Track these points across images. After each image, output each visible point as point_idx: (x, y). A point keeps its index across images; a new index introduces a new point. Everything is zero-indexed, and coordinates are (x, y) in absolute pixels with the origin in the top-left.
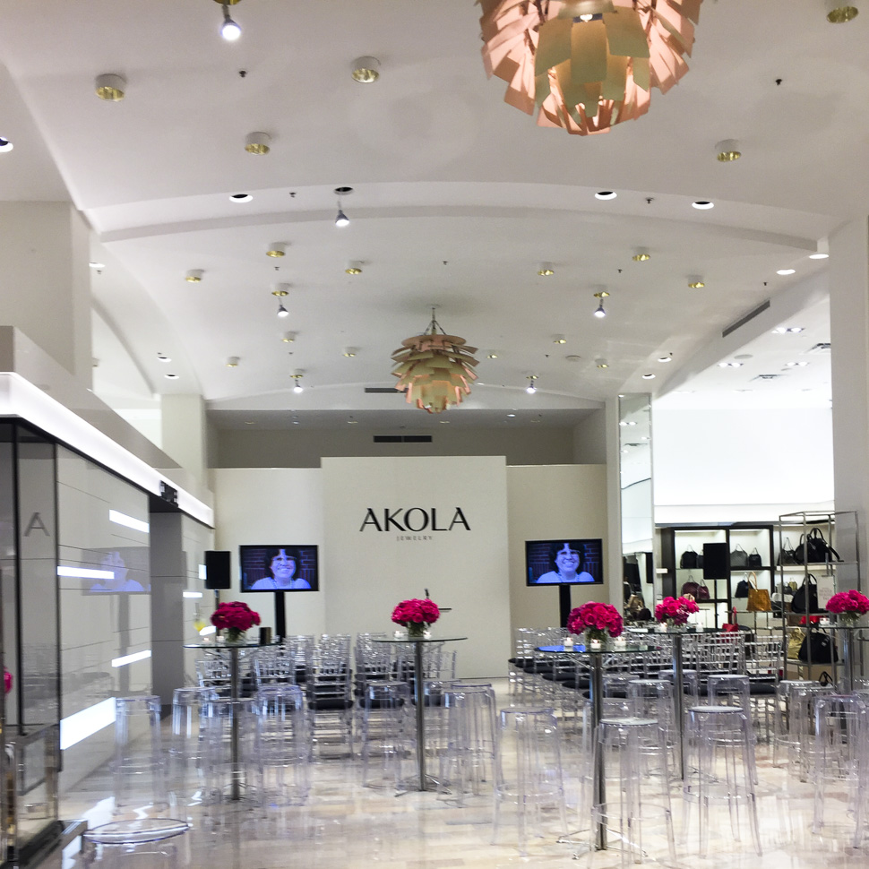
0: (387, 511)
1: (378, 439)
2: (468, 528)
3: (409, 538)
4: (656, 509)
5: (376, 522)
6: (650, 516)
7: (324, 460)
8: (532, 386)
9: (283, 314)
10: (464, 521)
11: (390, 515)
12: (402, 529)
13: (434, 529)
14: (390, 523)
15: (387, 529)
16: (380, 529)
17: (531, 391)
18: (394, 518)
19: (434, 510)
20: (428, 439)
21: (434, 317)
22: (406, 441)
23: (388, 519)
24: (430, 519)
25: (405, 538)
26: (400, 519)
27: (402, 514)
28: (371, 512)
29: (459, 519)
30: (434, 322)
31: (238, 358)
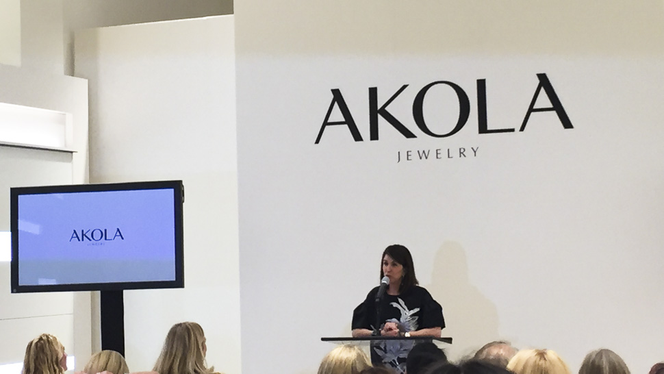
0: (373, 92)
2: (567, 124)
3: (424, 155)
5: (349, 121)
10: (557, 107)
12: (408, 134)
13: (483, 128)
14: (381, 120)
15: (374, 135)
16: (357, 137)
18: (389, 108)
19: (481, 84)
23: (376, 111)
25: (414, 156)
26: (402, 110)
27: (407, 99)
28: (337, 96)
29: (544, 101)
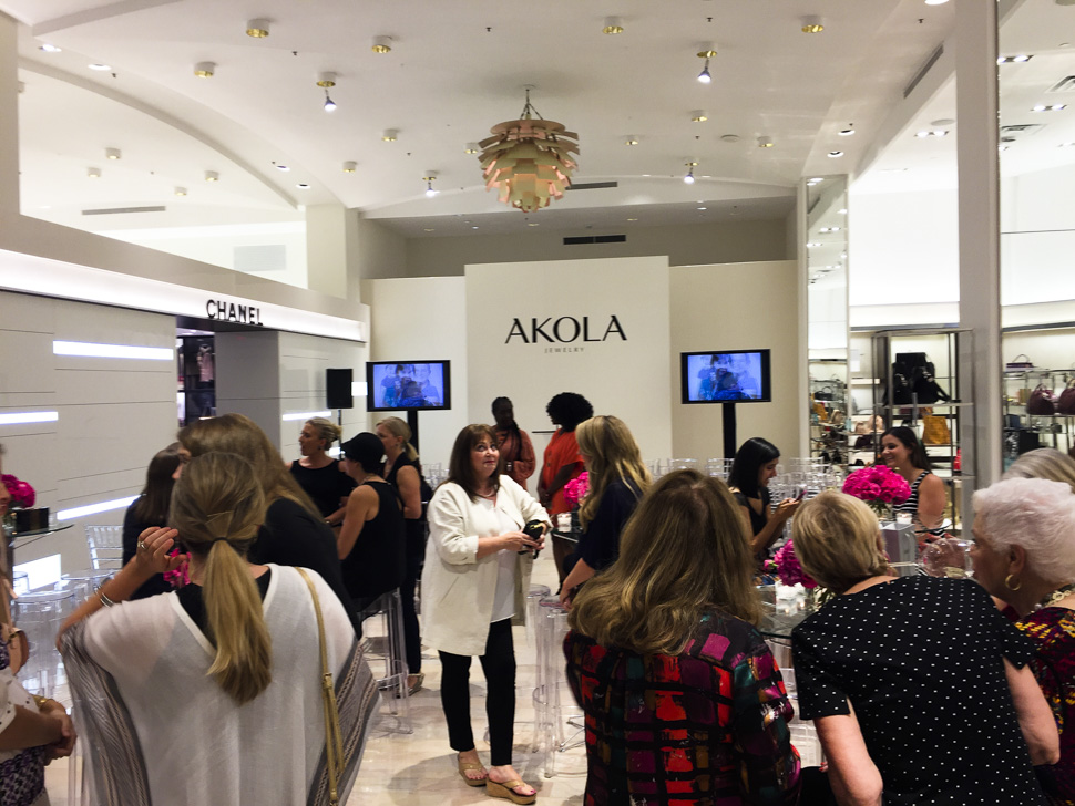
0: (534, 320)
1: (568, 241)
2: (624, 338)
3: (558, 350)
4: (852, 310)
5: (522, 333)
6: (845, 319)
7: (468, 267)
8: (690, 175)
9: (330, 108)
10: (620, 330)
11: (538, 326)
12: (551, 340)
13: (586, 339)
14: (538, 334)
15: (535, 341)
16: (526, 341)
17: (689, 180)
18: (542, 329)
19: (586, 319)
20: (621, 238)
21: (528, 100)
22: (598, 242)
23: (536, 330)
24: (582, 329)
25: (553, 351)
26: (548, 329)
27: (551, 325)
28: (517, 322)
29: (614, 328)
30: (527, 107)
31: (355, 163)
